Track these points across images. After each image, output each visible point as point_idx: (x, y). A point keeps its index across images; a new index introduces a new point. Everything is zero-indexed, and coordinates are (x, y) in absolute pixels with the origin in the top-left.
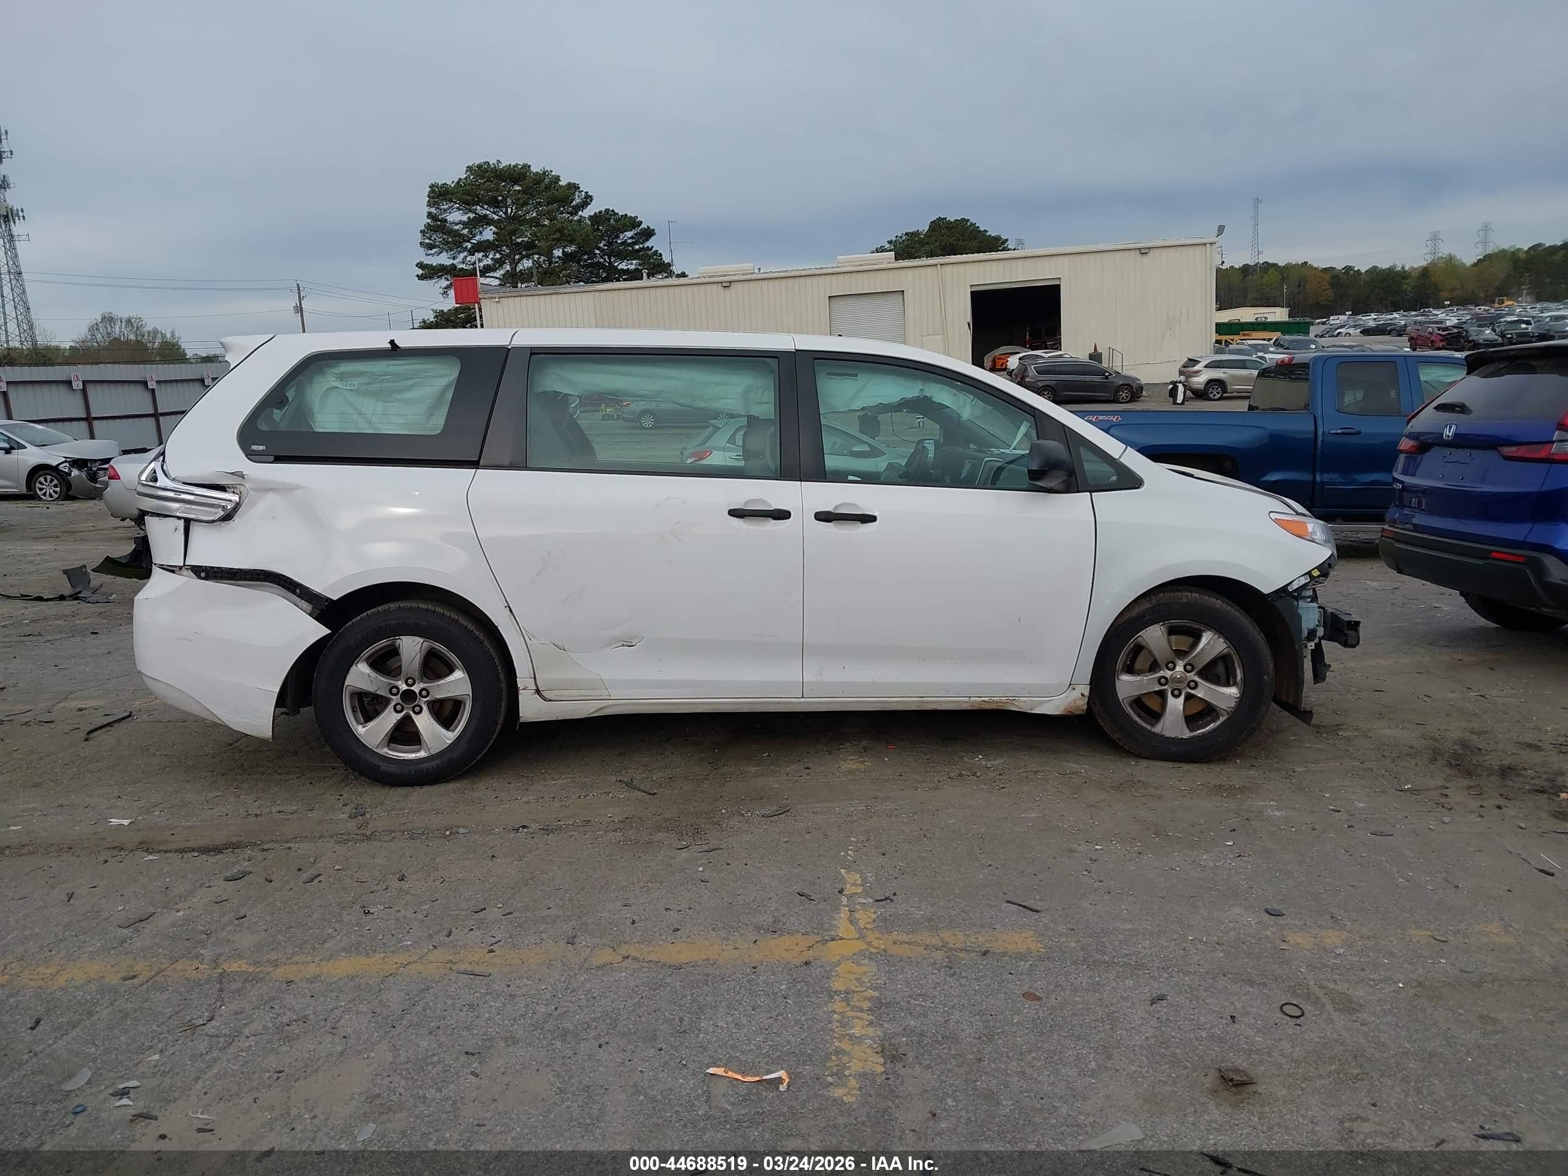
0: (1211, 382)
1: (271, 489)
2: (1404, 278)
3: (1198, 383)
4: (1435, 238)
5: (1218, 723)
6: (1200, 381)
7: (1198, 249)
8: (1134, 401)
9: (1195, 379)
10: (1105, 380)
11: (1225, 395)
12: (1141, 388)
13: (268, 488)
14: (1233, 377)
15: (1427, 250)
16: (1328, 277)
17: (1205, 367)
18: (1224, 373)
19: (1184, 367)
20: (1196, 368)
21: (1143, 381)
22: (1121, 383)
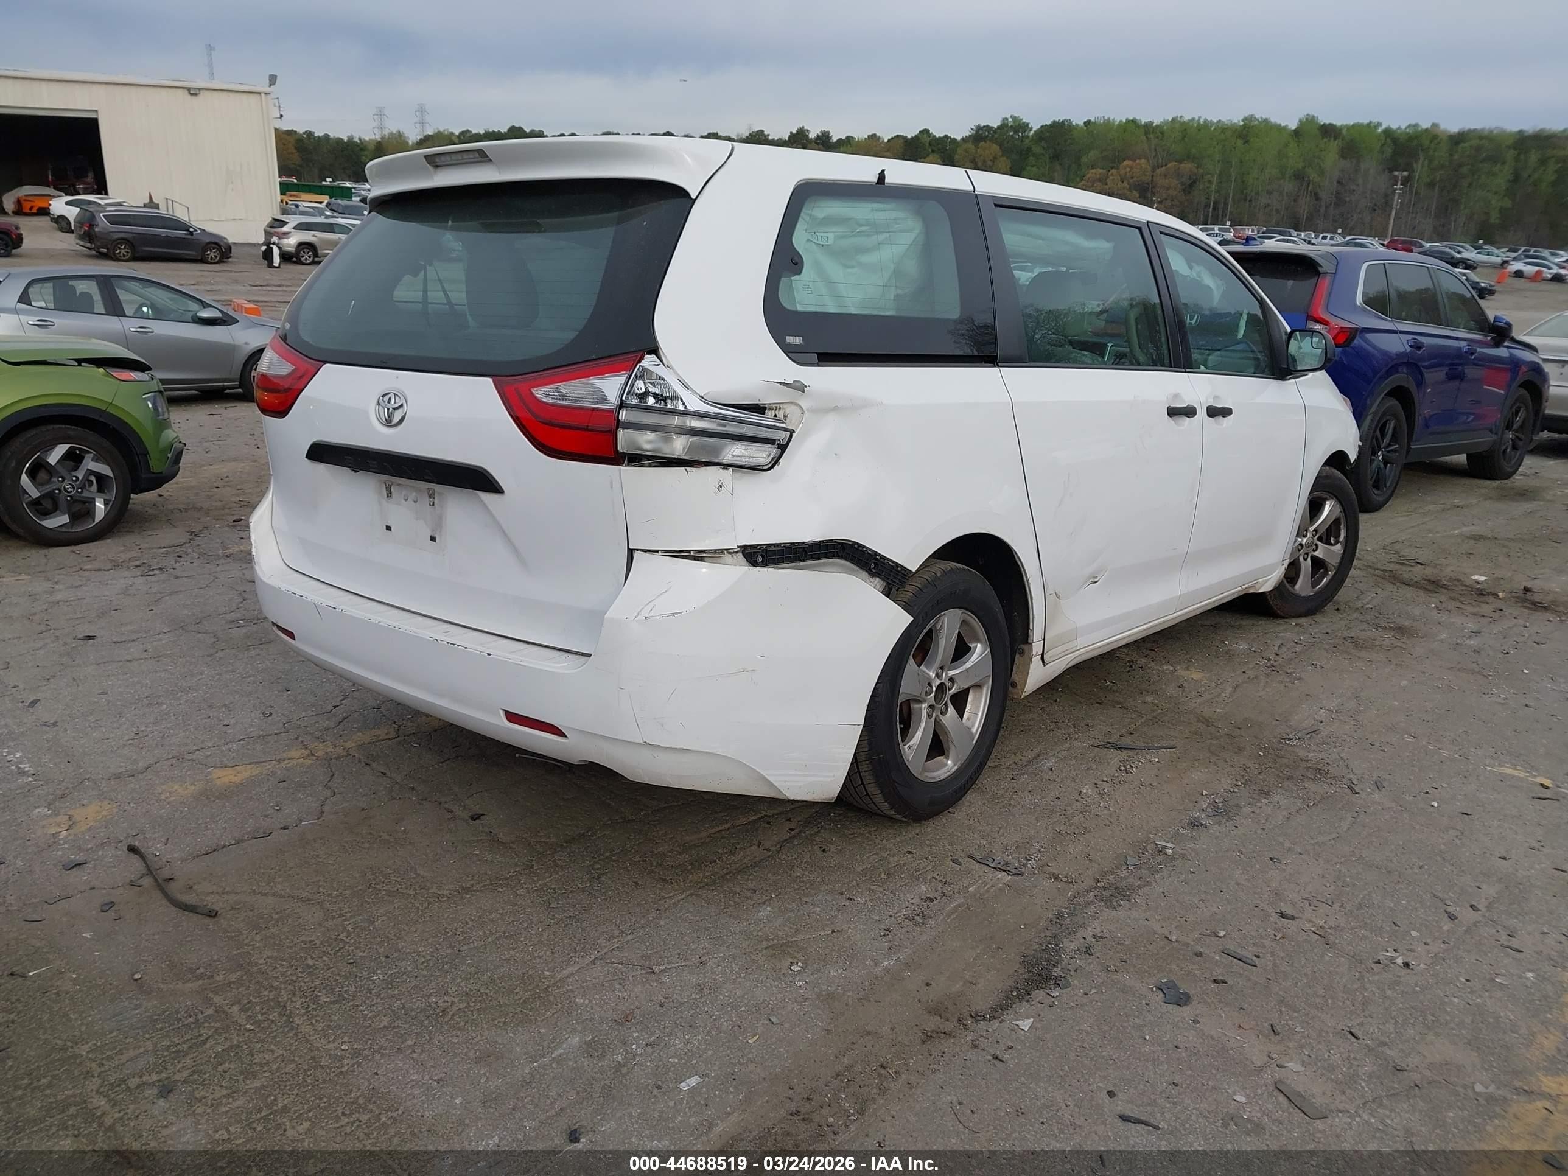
0: (302, 245)
1: (835, 409)
2: (362, 149)
3: (289, 246)
4: (380, 114)
5: (1329, 577)
6: (291, 243)
7: (253, 99)
8: (224, 262)
9: (285, 241)
10: (189, 237)
11: (316, 259)
12: (229, 248)
13: (835, 407)
14: (322, 240)
15: (375, 124)
16: (292, 140)
17: (294, 228)
18: (314, 236)
19: (271, 227)
20: (285, 229)
21: (231, 240)
22: (208, 241)
